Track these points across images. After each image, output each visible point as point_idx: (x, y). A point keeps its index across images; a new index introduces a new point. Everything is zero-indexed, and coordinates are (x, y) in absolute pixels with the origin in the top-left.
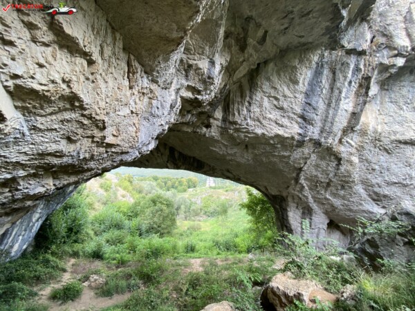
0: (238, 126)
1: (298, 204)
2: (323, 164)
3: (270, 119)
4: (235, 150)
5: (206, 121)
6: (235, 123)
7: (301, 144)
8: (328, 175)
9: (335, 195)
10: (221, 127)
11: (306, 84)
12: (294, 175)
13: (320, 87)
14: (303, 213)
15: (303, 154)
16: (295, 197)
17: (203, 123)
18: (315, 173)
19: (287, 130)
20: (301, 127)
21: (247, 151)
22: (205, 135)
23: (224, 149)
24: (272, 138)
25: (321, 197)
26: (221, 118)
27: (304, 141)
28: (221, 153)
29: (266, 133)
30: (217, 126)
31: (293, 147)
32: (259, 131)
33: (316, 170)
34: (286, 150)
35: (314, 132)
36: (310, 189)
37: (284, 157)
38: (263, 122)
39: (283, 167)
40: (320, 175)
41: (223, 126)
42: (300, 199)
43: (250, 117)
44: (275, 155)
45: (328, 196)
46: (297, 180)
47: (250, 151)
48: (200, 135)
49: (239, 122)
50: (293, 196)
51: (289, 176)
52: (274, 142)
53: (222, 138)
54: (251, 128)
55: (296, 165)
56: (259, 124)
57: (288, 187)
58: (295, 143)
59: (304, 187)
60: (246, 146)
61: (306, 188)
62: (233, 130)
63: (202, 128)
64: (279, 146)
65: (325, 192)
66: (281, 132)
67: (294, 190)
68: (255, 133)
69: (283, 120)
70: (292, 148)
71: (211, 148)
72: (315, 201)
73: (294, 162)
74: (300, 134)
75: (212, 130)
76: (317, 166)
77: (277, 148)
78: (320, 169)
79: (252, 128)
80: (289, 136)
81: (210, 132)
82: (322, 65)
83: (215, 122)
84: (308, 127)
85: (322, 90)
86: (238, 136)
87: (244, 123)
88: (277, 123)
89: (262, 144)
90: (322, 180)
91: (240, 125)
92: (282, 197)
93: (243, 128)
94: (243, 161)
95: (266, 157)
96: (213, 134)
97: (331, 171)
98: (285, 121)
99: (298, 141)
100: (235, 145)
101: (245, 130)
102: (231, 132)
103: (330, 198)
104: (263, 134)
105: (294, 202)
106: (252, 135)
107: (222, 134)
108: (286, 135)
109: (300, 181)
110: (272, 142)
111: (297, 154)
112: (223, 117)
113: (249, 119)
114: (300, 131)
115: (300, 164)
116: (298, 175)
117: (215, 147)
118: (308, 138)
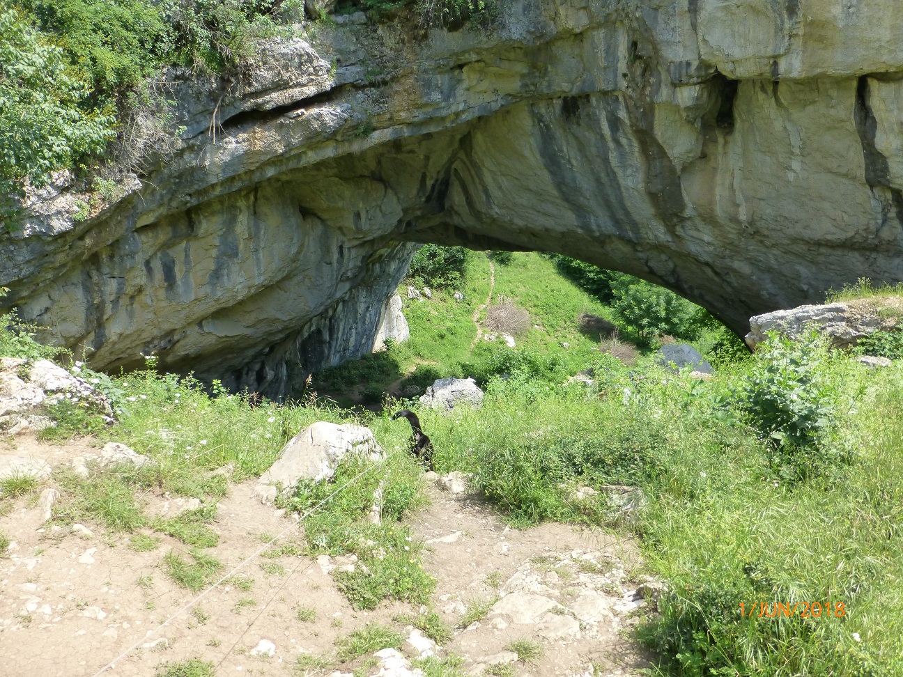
6: (481, 212)
10: (472, 215)
11: (538, 157)
13: (563, 158)
20: (579, 216)
29: (529, 225)
30: (467, 213)
56: (513, 212)
68: (516, 225)
75: (465, 219)
82: (547, 127)
85: (569, 161)
104: (528, 227)
112: (467, 202)
114: (578, 223)
118: (597, 234)
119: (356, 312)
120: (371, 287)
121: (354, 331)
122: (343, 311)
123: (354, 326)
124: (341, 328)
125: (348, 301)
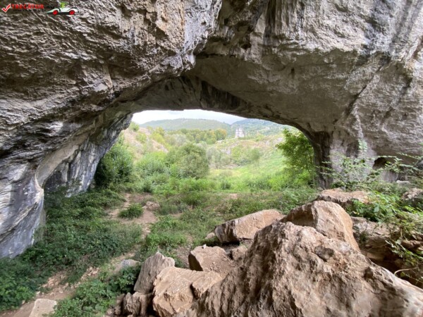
0: (285, 42)
1: (344, 141)
2: (387, 87)
3: (327, 27)
4: (279, 77)
5: (244, 39)
6: (282, 37)
7: (364, 60)
8: (390, 102)
9: (392, 127)
10: (264, 46)
12: (347, 105)
14: (349, 151)
15: (364, 76)
16: (343, 133)
17: (241, 42)
18: (373, 100)
19: (348, 42)
20: (367, 37)
21: (293, 78)
22: (243, 59)
23: (265, 76)
24: (327, 55)
25: (375, 130)
26: (263, 32)
27: (369, 56)
28: (261, 82)
29: (321, 48)
30: (259, 44)
31: (352, 65)
32: (311, 46)
33: (376, 96)
34: (343, 71)
35: (383, 42)
36: (363, 121)
37: (339, 81)
38: (319, 32)
39: (335, 94)
40: (379, 103)
41: (266, 43)
42: (348, 134)
43: (302, 27)
44: (328, 80)
45: (383, 129)
46: (348, 111)
47: (296, 77)
48: (237, 59)
49: (287, 34)
50: (340, 132)
51: (339, 107)
52: (329, 60)
53: (263, 62)
54: (301, 43)
55: (351, 91)
57: (336, 120)
58: (356, 59)
59: (355, 119)
60: (293, 70)
61: (359, 120)
62: (278, 48)
63: (239, 50)
64: (334, 66)
65: (381, 124)
66: (340, 44)
67: (343, 124)
68: (306, 50)
69: (345, 27)
70: (351, 68)
71: (250, 77)
72: (365, 136)
73: (350, 87)
74: (365, 46)
75: (252, 51)
76: (378, 91)
77: (331, 68)
78: (380, 95)
79: (303, 43)
80: (351, 50)
81: (250, 54)
83: (256, 38)
84: (377, 35)
86: (284, 56)
87: (293, 37)
88: (336, 33)
89: (313, 64)
90: (381, 110)
91: (288, 40)
92: (327, 133)
93: (291, 44)
94: (286, 91)
95: (316, 83)
96: (253, 56)
97: (394, 97)
98: (348, 29)
99: (361, 57)
100: (279, 70)
101: (293, 47)
102: (275, 50)
103: (386, 131)
104: (317, 50)
105: (340, 139)
106: (302, 53)
107: (263, 55)
108: (346, 49)
109: (352, 113)
110: (326, 61)
111: (356, 76)
112: (265, 31)
113: (299, 29)
114: (366, 42)
115: (357, 88)
116: (351, 105)
117: (255, 75)
118: (374, 51)
119: (88, 162)
120: (98, 145)
121: (83, 176)
122: (80, 159)
123: (85, 172)
124: (77, 171)
125: (85, 152)
